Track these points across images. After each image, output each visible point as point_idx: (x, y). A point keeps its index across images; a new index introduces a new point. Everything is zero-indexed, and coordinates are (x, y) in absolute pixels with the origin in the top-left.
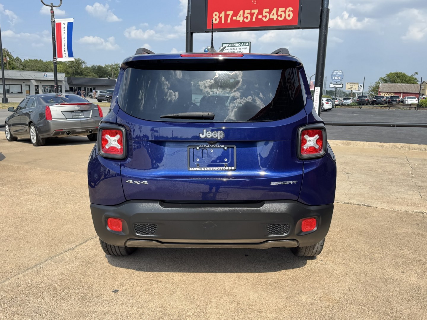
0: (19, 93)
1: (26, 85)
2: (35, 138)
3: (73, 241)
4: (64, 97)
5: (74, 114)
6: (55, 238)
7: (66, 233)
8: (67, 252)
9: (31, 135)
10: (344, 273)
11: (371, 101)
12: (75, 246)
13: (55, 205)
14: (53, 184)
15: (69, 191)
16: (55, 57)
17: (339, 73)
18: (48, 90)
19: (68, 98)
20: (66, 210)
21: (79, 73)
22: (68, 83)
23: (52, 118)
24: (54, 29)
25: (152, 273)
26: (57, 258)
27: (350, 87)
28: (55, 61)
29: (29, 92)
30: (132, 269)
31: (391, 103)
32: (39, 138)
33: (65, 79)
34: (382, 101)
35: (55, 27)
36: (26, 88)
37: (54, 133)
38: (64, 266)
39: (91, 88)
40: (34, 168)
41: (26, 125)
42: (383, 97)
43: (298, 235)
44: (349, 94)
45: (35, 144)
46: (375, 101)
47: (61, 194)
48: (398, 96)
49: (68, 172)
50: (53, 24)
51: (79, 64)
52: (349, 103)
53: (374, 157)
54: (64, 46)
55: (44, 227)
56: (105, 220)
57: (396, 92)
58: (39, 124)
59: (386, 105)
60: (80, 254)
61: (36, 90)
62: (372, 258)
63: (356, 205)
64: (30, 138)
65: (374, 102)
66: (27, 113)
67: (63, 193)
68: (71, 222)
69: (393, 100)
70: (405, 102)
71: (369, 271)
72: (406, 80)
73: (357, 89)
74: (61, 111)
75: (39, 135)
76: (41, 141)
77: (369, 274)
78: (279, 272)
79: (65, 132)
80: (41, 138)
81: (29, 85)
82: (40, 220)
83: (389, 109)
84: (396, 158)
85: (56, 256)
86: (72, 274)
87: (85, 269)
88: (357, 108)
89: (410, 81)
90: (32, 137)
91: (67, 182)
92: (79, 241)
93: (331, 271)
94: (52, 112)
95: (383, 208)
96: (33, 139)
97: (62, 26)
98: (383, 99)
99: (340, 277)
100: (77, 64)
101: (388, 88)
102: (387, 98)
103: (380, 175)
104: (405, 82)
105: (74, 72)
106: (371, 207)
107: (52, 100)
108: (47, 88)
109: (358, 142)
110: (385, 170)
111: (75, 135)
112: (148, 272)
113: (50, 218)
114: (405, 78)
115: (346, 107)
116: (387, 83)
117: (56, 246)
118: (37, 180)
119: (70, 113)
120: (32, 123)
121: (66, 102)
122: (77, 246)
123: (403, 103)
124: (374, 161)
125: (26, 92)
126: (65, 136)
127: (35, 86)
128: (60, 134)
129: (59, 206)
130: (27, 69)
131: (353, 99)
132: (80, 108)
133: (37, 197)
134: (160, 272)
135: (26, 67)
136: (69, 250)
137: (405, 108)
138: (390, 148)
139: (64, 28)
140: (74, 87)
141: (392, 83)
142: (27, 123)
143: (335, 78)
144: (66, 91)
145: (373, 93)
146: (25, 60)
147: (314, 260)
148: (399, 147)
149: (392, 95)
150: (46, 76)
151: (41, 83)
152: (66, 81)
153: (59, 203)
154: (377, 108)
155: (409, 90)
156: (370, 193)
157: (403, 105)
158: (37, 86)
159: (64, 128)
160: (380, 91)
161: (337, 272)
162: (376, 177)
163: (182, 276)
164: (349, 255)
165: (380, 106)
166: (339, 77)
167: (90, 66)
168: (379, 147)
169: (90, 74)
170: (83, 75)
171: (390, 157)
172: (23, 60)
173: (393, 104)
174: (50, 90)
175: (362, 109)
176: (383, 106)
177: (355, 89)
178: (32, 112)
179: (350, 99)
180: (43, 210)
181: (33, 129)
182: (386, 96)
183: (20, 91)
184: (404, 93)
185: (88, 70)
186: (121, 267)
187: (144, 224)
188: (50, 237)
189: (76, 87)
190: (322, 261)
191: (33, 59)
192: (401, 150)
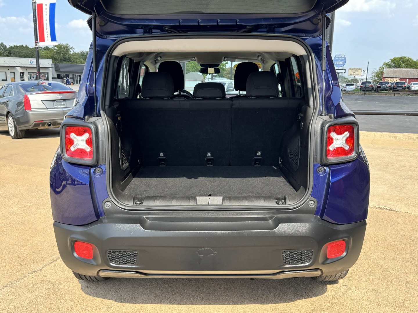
0: (3, 80)
1: (11, 72)
2: (14, 130)
3: (42, 259)
4: (47, 85)
5: (55, 103)
6: (20, 255)
7: (34, 248)
8: (33, 274)
9: (9, 126)
10: (375, 304)
11: (375, 87)
12: (42, 266)
13: (26, 211)
14: (27, 185)
15: (45, 193)
16: (37, 42)
17: (342, 58)
18: (34, 77)
19: (51, 86)
20: (38, 217)
21: (67, 60)
22: (55, 70)
23: (31, 108)
24: (35, 11)
25: (135, 305)
26: (19, 283)
27: (352, 73)
28: (37, 45)
29: (14, 79)
30: (110, 299)
31: (396, 89)
32: (17, 130)
33: (52, 66)
34: (387, 87)
35: (36, 8)
36: (11, 75)
37: (33, 124)
38: (26, 295)
39: (79, 74)
40: (8, 164)
41: (4, 115)
42: (387, 83)
43: (323, 263)
44: (351, 80)
45: (14, 137)
46: (380, 87)
47: (34, 196)
48: (404, 82)
49: (46, 169)
50: (34, 5)
51: (67, 50)
52: (352, 90)
53: (388, 149)
54: (47, 29)
55: (9, 239)
56: (71, 244)
57: (401, 77)
58: (16, 115)
59: (391, 91)
60: (47, 277)
61: (21, 77)
62: (407, 282)
63: (377, 208)
64: (8, 130)
65: (378, 88)
66: (4, 102)
67: (37, 195)
68: (42, 233)
69: (399, 86)
70: (411, 88)
71: (407, 301)
72: (412, 64)
73: (360, 75)
74: (41, 100)
75: (18, 127)
76: (19, 133)
77: (406, 305)
78: (294, 302)
79: (46, 123)
80: (20, 130)
81: (14, 73)
82: (6, 230)
83: (394, 96)
84: (412, 150)
85: (18, 281)
86: (35, 307)
87: (52, 299)
88: (360, 95)
89: (416, 66)
90: (10, 129)
91: (43, 181)
92: (48, 260)
93: (358, 300)
94: (31, 102)
95: (409, 212)
96: (11, 131)
97: (44, 7)
98: (388, 85)
99: (372, 309)
100: (64, 50)
101: (393, 73)
102: (393, 83)
103: (399, 172)
104: (410, 67)
105: (62, 58)
106: (394, 212)
107: (33, 88)
108: (33, 75)
109: (369, 133)
110: (402, 165)
111: (57, 126)
112: (130, 303)
113: (18, 227)
114: (410, 63)
115: (349, 93)
116: (391, 68)
117: (20, 266)
118: (10, 179)
119: (52, 102)
120: (10, 114)
121: (48, 90)
122: (45, 266)
123: (409, 89)
124: (389, 154)
125: (11, 79)
126: (46, 127)
127: (21, 73)
128: (41, 126)
129: (31, 212)
130: (12, 55)
131: (356, 85)
132: (62, 96)
133: (6, 200)
134: (144, 304)
135: (11, 53)
136: (35, 272)
137: (411, 95)
138: (404, 139)
139: (46, 9)
140: (62, 75)
141: (397, 68)
142: (5, 113)
143: (337, 63)
144: (53, 78)
145: (377, 79)
146: (10, 46)
147: (336, 285)
148: (414, 138)
149: (397, 80)
150: (32, 63)
151: (26, 70)
152: (53, 68)
153: (31, 208)
154: (381, 95)
155: (415, 75)
156: (391, 194)
157: (410, 91)
158: (23, 73)
159: (45, 119)
160: (384, 76)
161: (366, 302)
162: (394, 173)
163: (172, 310)
164: (378, 277)
165: (385, 93)
166: (342, 62)
167: (79, 52)
168: (392, 138)
169: (79, 60)
170: (71, 61)
171: (406, 150)
172: (8, 47)
173: (398, 90)
174: (36, 78)
175: (365, 95)
176: (388, 92)
177: (358, 74)
178: (9, 101)
179: (353, 85)
180: (11, 217)
181: (10, 119)
182: (390, 81)
183: (5, 79)
184: (409, 79)
185: (76, 56)
186: (97, 297)
187: (120, 251)
188: (15, 253)
189: (64, 75)
190: (345, 286)
191: (18, 45)
192: (417, 141)
